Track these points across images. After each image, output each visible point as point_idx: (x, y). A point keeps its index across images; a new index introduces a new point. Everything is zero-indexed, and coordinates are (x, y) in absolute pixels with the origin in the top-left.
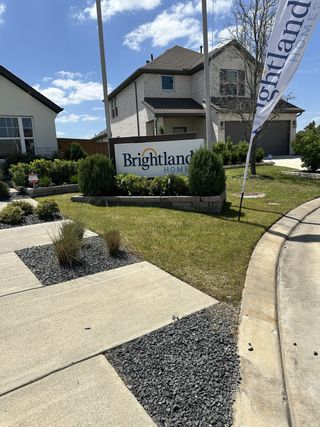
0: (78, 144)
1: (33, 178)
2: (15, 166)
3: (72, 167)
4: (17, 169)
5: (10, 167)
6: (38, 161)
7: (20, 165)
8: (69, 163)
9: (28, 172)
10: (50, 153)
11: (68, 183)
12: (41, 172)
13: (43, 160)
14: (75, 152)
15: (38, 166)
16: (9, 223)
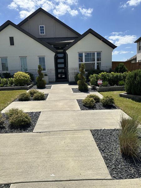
0: (123, 64)
1: (100, 82)
2: (92, 76)
3: (120, 76)
4: (93, 77)
5: (89, 76)
6: (103, 73)
7: (94, 75)
8: (119, 74)
9: (97, 79)
10: (108, 69)
11: (117, 85)
12: (104, 79)
13: (105, 73)
14: (121, 68)
15: (103, 75)
16: (87, 107)
